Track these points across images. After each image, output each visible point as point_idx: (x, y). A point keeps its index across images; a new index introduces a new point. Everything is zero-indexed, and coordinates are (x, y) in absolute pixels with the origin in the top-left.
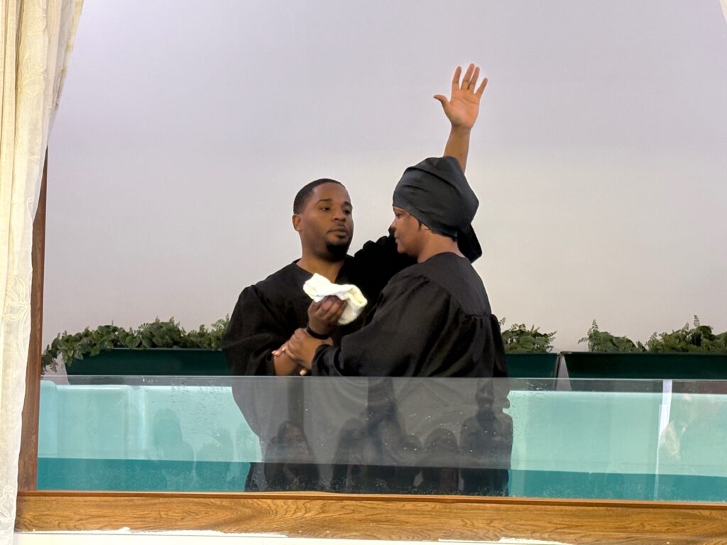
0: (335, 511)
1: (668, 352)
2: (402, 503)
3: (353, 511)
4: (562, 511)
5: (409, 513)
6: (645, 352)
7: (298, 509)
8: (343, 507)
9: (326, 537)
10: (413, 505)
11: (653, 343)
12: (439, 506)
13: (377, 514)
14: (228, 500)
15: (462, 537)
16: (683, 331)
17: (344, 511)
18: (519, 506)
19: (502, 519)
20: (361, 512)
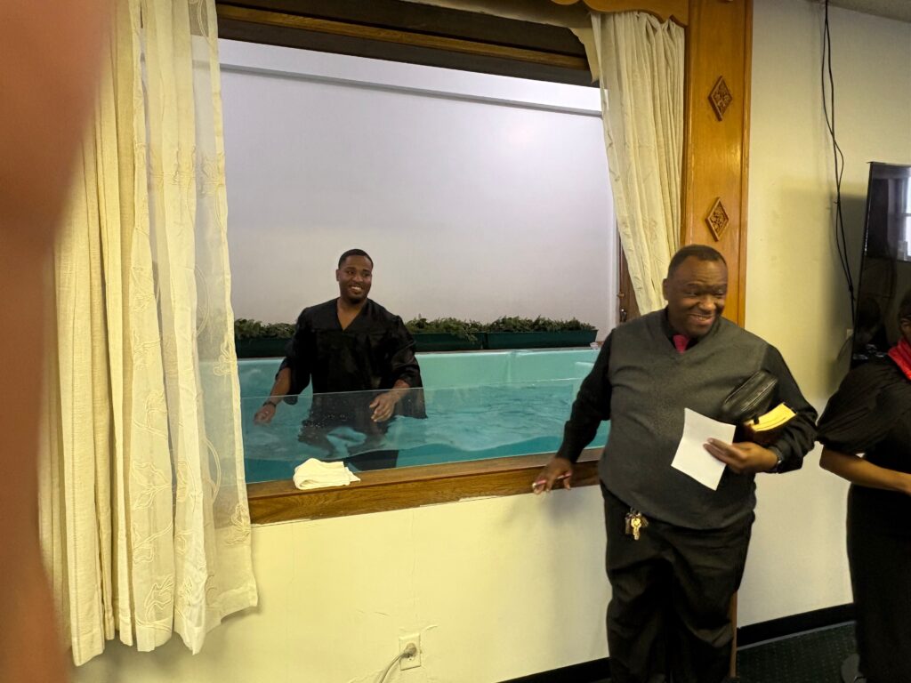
0: (347, 497)
3: (361, 495)
5: (400, 491)
7: (320, 499)
8: (353, 494)
9: (341, 515)
12: (420, 484)
15: (436, 502)
20: (365, 495)
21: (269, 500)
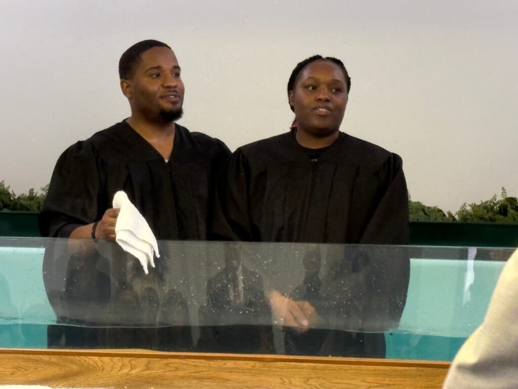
0: (159, 369)
1: (476, 221)
2: (224, 362)
3: (177, 369)
4: (375, 370)
6: (455, 221)
7: (123, 366)
10: (235, 364)
11: (463, 213)
13: (200, 372)
14: (57, 356)
16: (491, 202)
17: (168, 368)
18: (335, 366)
19: (318, 378)
20: (184, 370)
21: (64, 357)
